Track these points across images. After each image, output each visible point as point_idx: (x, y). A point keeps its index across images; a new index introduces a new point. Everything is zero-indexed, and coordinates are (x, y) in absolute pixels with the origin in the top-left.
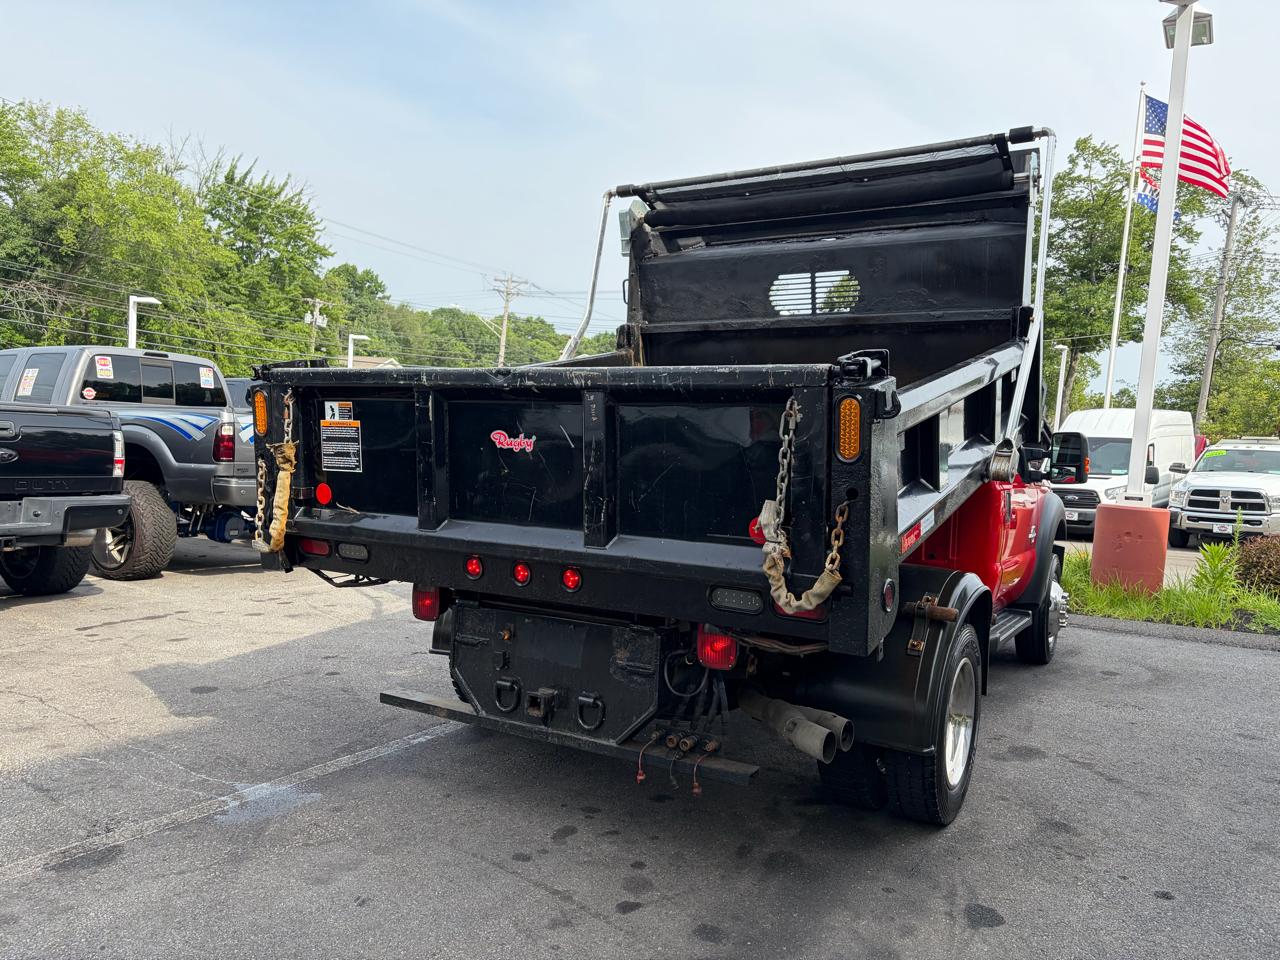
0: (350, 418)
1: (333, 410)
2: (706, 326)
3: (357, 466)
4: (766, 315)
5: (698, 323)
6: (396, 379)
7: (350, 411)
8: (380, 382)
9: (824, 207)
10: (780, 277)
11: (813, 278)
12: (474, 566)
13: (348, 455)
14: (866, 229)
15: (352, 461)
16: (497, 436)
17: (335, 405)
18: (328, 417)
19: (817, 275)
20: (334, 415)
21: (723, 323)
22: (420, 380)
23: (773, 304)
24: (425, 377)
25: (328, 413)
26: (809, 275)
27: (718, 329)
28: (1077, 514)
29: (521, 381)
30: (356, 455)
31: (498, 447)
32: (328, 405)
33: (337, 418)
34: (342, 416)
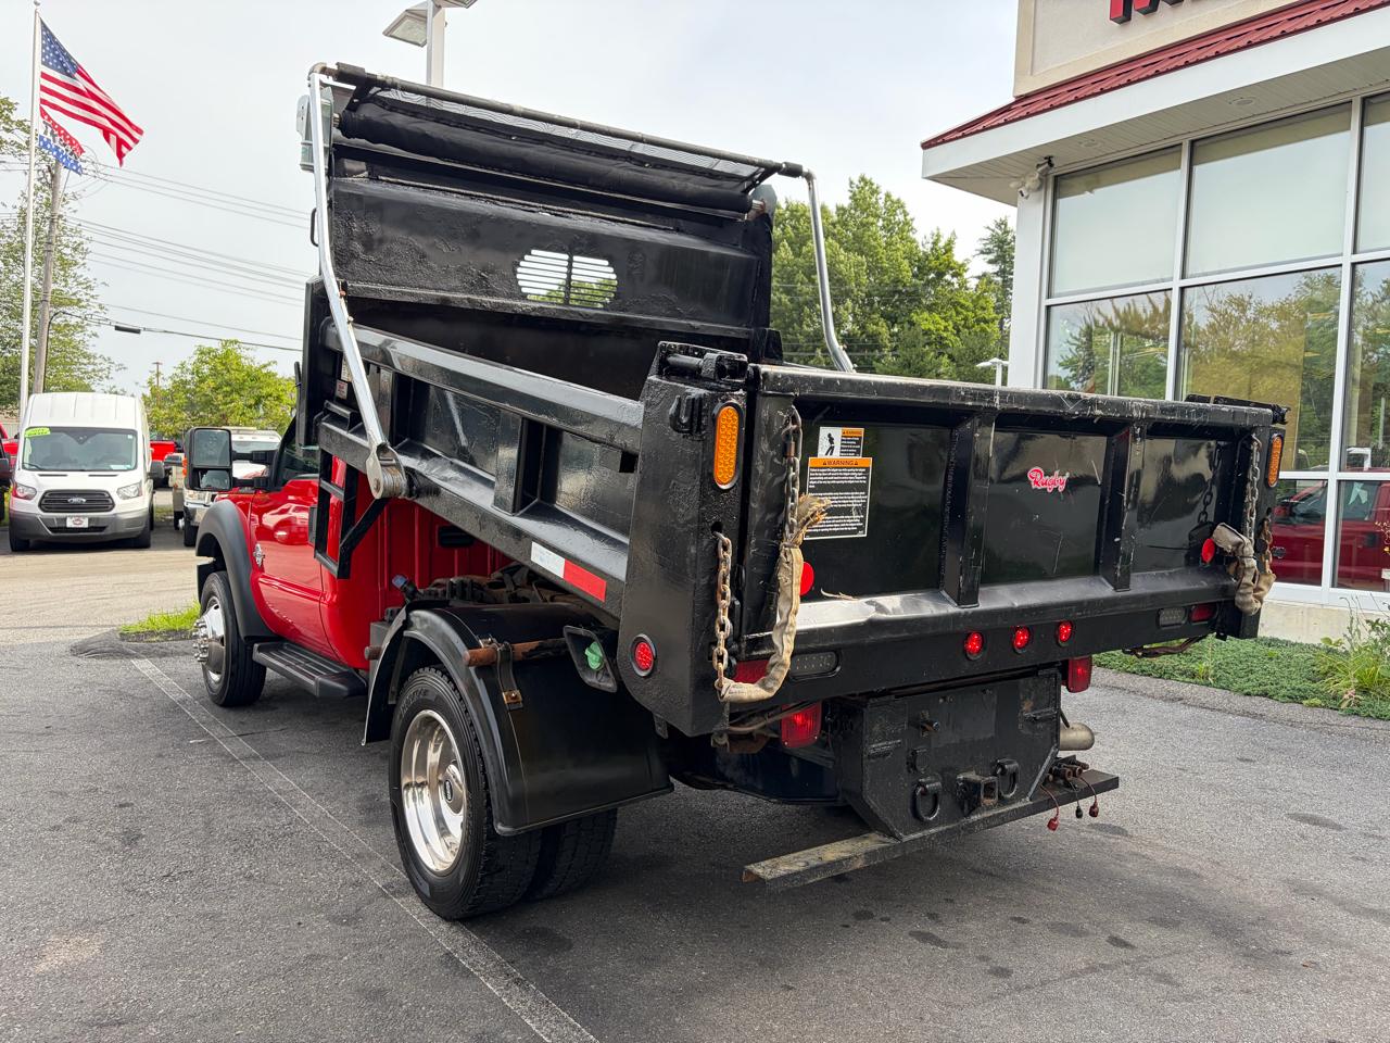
0: (857, 453)
1: (831, 440)
2: (446, 300)
3: (860, 528)
4: (510, 296)
5: (433, 293)
6: (964, 399)
7: (858, 443)
8: (942, 401)
9: (591, 182)
10: (533, 252)
11: (571, 261)
12: (974, 644)
13: (847, 511)
14: (590, 213)
15: (854, 521)
16: (1034, 475)
17: (837, 433)
18: (822, 452)
19: (576, 258)
20: (832, 448)
21: (468, 299)
22: (992, 401)
23: (520, 283)
24: (998, 398)
25: (823, 444)
26: (566, 257)
27: (462, 306)
28: (87, 520)
29: (1092, 410)
30: (861, 510)
31: (1033, 487)
32: (824, 432)
33: (836, 454)
34: (844, 451)
